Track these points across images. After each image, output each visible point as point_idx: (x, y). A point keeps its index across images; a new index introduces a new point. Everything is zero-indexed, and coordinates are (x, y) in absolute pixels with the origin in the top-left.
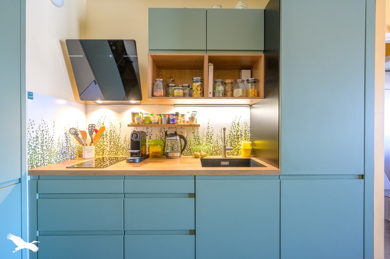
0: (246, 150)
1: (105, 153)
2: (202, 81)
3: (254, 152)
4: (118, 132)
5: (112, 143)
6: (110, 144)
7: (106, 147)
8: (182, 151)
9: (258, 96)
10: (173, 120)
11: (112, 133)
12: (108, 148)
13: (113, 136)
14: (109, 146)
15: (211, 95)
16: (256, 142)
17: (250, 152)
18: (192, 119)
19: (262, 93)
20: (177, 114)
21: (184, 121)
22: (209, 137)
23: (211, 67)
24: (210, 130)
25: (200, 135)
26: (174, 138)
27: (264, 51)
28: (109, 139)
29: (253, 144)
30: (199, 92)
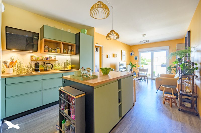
0: (70, 67)
1: (14, 71)
2: (60, 49)
3: (72, 68)
4: (22, 63)
5: (19, 67)
6: (18, 67)
7: (15, 69)
8: (52, 68)
9: (74, 54)
10: (49, 59)
11: (19, 63)
12: (16, 69)
13: (19, 64)
14: (17, 68)
15: (63, 53)
16: (73, 65)
17: (71, 68)
18: (55, 59)
19: (75, 53)
20: (50, 57)
21: (51, 59)
22: (59, 64)
23: (63, 45)
24: (59, 62)
25: (56, 63)
26: (49, 64)
27: (76, 44)
28: (17, 65)
29: (72, 66)
30: (59, 52)
